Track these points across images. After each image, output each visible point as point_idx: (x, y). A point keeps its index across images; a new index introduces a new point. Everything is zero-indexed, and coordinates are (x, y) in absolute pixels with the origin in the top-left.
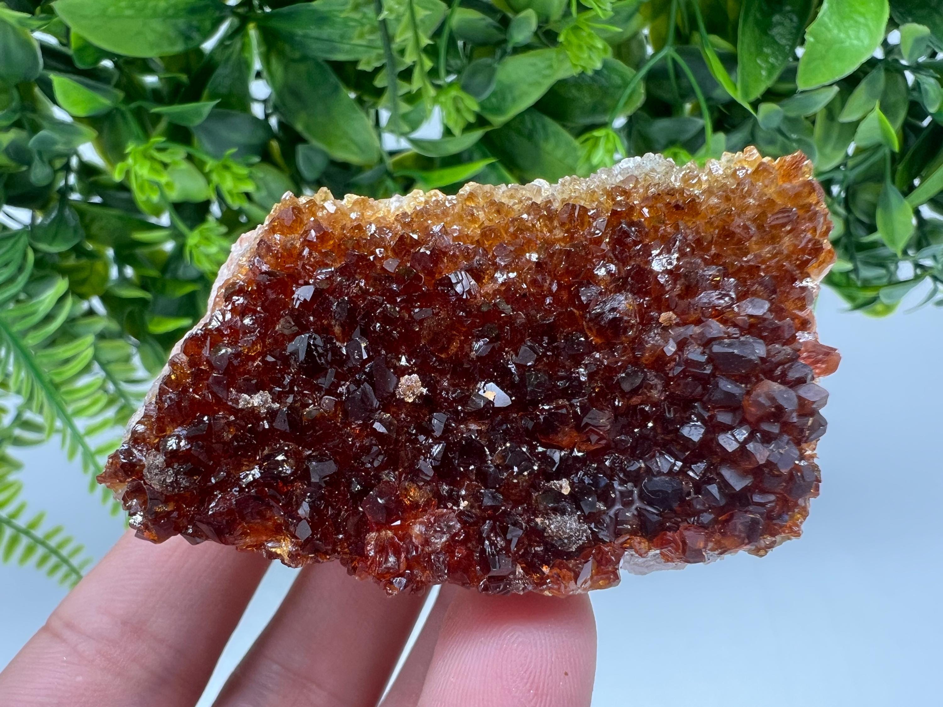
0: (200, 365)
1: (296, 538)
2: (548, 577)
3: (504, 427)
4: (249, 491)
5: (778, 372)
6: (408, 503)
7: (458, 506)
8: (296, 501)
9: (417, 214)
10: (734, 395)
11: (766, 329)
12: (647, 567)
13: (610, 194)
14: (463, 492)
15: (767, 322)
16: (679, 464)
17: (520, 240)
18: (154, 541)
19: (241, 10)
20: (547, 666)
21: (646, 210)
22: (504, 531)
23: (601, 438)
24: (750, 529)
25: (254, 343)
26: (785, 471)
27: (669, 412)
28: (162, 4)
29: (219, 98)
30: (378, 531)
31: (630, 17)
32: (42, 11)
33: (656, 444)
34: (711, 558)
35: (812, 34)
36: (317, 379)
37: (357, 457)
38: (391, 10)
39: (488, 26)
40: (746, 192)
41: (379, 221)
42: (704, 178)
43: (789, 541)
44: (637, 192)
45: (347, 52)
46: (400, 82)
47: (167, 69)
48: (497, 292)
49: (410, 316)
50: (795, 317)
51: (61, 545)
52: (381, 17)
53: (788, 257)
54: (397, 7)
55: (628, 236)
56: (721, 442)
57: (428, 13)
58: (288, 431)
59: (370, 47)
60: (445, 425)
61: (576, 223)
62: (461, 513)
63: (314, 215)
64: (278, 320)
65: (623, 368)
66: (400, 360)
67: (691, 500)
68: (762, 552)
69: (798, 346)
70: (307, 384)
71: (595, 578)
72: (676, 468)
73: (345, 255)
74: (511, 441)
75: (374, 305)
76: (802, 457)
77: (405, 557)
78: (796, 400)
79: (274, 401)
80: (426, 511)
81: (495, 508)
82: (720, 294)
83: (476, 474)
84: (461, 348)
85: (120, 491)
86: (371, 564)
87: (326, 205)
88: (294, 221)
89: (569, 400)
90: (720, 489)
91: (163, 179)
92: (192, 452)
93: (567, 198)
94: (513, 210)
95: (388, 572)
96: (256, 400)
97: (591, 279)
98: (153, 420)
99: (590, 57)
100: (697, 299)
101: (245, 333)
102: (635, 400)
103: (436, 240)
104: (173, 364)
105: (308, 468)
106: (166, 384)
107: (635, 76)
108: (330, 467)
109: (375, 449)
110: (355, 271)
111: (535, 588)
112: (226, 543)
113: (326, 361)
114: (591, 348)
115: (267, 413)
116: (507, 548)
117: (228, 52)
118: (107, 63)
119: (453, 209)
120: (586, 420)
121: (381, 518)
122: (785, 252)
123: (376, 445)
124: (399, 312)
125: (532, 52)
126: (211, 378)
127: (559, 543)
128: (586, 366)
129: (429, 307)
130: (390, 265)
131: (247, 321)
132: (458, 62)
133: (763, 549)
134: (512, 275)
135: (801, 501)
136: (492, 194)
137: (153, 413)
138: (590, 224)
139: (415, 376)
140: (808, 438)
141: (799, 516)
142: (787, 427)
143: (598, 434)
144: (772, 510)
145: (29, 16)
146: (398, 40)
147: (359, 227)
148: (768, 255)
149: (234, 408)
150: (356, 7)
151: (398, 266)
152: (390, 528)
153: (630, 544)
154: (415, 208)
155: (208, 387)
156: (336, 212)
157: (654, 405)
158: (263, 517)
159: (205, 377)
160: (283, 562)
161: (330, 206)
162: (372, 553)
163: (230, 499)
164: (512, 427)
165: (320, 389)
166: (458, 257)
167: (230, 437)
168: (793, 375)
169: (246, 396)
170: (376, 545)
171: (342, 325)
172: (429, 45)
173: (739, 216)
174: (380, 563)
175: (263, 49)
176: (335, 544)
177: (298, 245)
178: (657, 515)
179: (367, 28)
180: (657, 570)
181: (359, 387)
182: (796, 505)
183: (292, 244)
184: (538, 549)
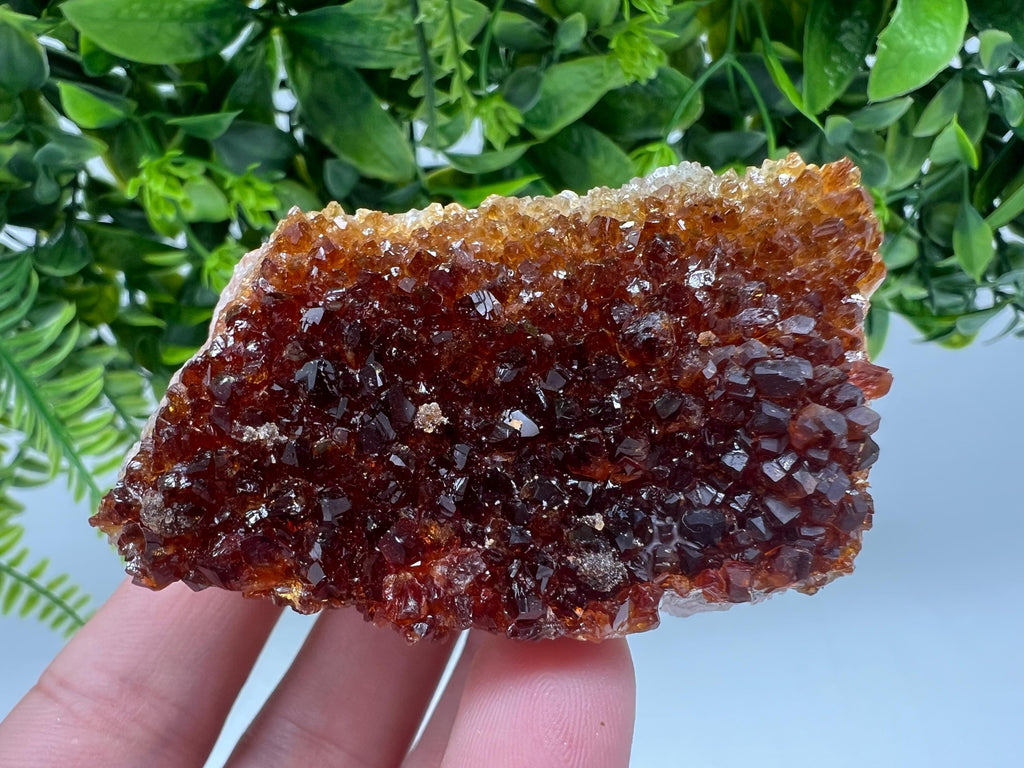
0: (201, 395)
1: (308, 582)
2: (582, 620)
3: (532, 458)
4: (256, 531)
5: (826, 394)
6: (429, 542)
7: (483, 545)
8: (308, 542)
9: (435, 230)
10: (778, 420)
11: (811, 348)
12: (689, 608)
13: (644, 206)
14: (489, 530)
15: (812, 342)
16: (722, 495)
17: (547, 257)
18: (153, 588)
19: (264, 14)
20: (581, 715)
21: (681, 223)
22: (534, 571)
23: (637, 469)
24: (799, 565)
25: (259, 371)
26: (834, 502)
27: (710, 439)
28: (179, 7)
29: (240, 108)
30: (397, 573)
31: (687, 22)
32: (49, 14)
33: (697, 474)
34: (758, 597)
35: (885, 41)
36: (328, 410)
37: (372, 493)
38: (428, 13)
39: (533, 31)
40: (790, 202)
41: (394, 238)
42: (744, 187)
43: (840, 578)
44: (672, 204)
45: (380, 59)
46: (437, 92)
47: (184, 78)
48: (522, 312)
49: (429, 340)
50: (843, 336)
51: (66, 595)
52: (417, 21)
53: (836, 271)
54: (434, 9)
55: (663, 251)
56: (766, 472)
57: (468, 16)
58: (297, 466)
59: (405, 53)
60: (468, 457)
61: (607, 237)
62: (487, 552)
63: (323, 231)
64: (285, 345)
65: (660, 393)
66: (417, 387)
67: (736, 534)
68: (812, 590)
69: (847, 367)
70: (317, 415)
71: (633, 620)
72: (717, 500)
73: (358, 275)
74: (539, 474)
75: (391, 328)
76: (853, 486)
77: (427, 600)
78: (845, 425)
79: (281, 433)
80: (448, 550)
81: (524, 547)
82: (762, 311)
83: (503, 511)
84: (484, 374)
85: (116, 535)
86: (390, 609)
87: (336, 220)
88: (301, 238)
89: (602, 429)
90: (765, 521)
91: (180, 196)
92: (193, 490)
93: (597, 210)
94: (540, 224)
95: (409, 618)
96: (262, 433)
97: (625, 297)
98: (150, 456)
99: (644, 65)
100: (737, 317)
101: (249, 360)
102: (672, 427)
103: (456, 257)
104: (171, 395)
105: (320, 505)
106: (163, 416)
107: (692, 85)
108: (344, 504)
109: (392, 484)
110: (369, 291)
111: (568, 633)
112: (231, 589)
113: (338, 388)
114: (626, 372)
115: (275, 446)
116: (537, 589)
117: (250, 59)
118: (119, 71)
119: (474, 224)
120: (619, 450)
121: (400, 559)
122: (832, 266)
123: (393, 480)
124: (417, 336)
125: (581, 60)
126: (212, 410)
127: (593, 583)
128: (619, 391)
129: (449, 329)
130: (407, 286)
131: (251, 347)
132: (500, 70)
133: (813, 586)
134: (538, 294)
135: (852, 534)
136: (516, 207)
137: (150, 449)
138: (622, 238)
139: (434, 405)
140: (859, 464)
141: (851, 550)
142: (836, 454)
143: (633, 464)
144: (821, 545)
145: (35, 19)
146: (436, 45)
147: (372, 244)
148: (814, 269)
149: (238, 442)
150: (391, 10)
151: (416, 285)
152: (410, 570)
153: (670, 583)
154: (433, 223)
155: (210, 420)
156: (347, 228)
157: (693, 432)
158: (272, 560)
159: (207, 408)
160: (294, 608)
161: (341, 222)
162: (390, 598)
163: (235, 541)
164: (540, 458)
165: (331, 420)
166: (480, 275)
167: (235, 473)
168: (842, 398)
169: (251, 428)
170: (395, 589)
171: (354, 350)
172: (469, 51)
173: (782, 227)
174: (399, 608)
175: (289, 56)
176: (350, 588)
177: (306, 264)
178: (698, 551)
179: (402, 32)
180: (700, 611)
181: (374, 417)
182: (848, 538)
183: (300, 263)
184: (571, 590)
